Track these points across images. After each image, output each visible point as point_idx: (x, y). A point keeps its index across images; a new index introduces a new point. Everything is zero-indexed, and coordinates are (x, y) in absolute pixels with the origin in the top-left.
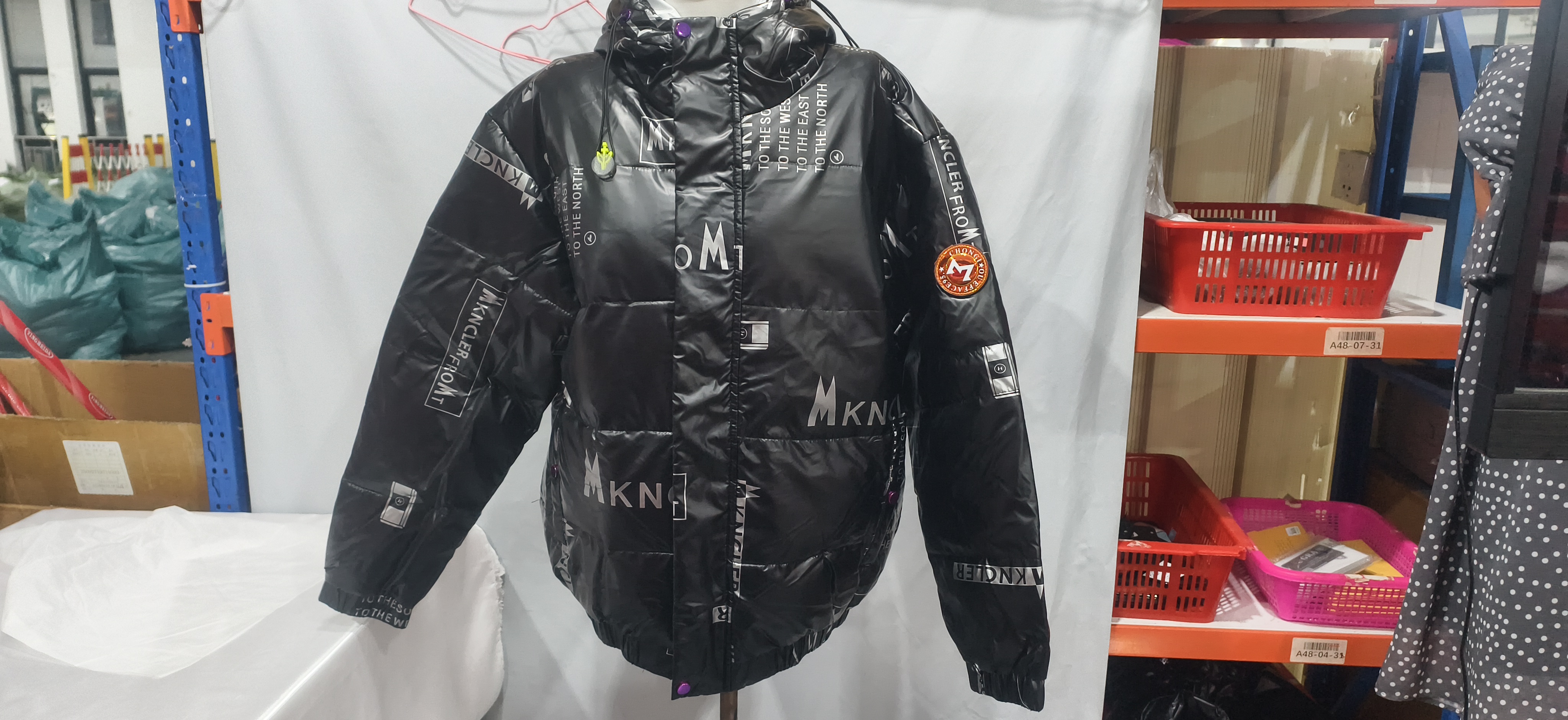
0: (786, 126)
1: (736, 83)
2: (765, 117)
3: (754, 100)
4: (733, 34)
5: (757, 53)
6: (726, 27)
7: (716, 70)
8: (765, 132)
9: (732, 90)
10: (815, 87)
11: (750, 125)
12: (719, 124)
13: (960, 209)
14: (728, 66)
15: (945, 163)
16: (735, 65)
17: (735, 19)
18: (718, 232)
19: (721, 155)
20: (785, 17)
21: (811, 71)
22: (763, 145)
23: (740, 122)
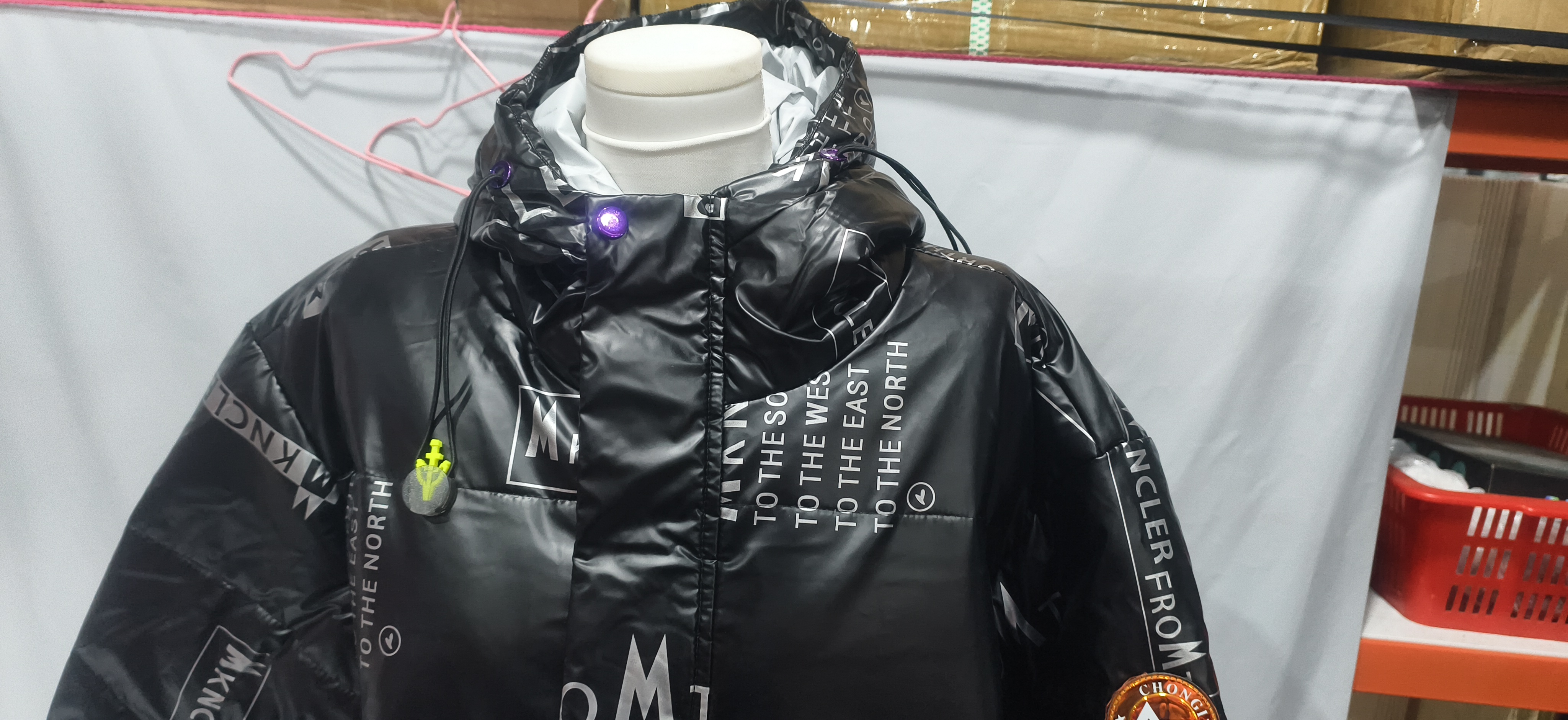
0: (817, 431)
1: (717, 332)
2: (774, 410)
3: (753, 373)
4: (718, 232)
5: (766, 276)
6: (705, 217)
7: (679, 304)
8: (773, 442)
9: (709, 347)
10: (883, 349)
11: (743, 424)
12: (676, 421)
13: (1164, 602)
14: (704, 296)
15: (1137, 501)
16: (719, 295)
17: (723, 201)
18: (657, 657)
19: (675, 487)
20: (830, 203)
21: (877, 313)
22: (767, 469)
23: (722, 416)
